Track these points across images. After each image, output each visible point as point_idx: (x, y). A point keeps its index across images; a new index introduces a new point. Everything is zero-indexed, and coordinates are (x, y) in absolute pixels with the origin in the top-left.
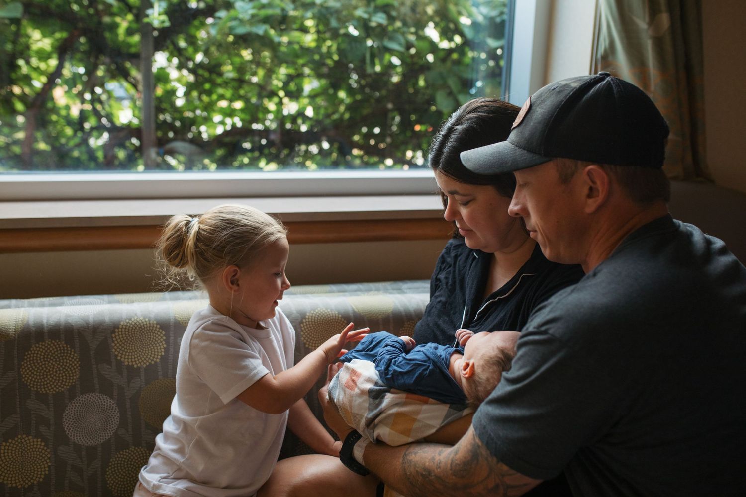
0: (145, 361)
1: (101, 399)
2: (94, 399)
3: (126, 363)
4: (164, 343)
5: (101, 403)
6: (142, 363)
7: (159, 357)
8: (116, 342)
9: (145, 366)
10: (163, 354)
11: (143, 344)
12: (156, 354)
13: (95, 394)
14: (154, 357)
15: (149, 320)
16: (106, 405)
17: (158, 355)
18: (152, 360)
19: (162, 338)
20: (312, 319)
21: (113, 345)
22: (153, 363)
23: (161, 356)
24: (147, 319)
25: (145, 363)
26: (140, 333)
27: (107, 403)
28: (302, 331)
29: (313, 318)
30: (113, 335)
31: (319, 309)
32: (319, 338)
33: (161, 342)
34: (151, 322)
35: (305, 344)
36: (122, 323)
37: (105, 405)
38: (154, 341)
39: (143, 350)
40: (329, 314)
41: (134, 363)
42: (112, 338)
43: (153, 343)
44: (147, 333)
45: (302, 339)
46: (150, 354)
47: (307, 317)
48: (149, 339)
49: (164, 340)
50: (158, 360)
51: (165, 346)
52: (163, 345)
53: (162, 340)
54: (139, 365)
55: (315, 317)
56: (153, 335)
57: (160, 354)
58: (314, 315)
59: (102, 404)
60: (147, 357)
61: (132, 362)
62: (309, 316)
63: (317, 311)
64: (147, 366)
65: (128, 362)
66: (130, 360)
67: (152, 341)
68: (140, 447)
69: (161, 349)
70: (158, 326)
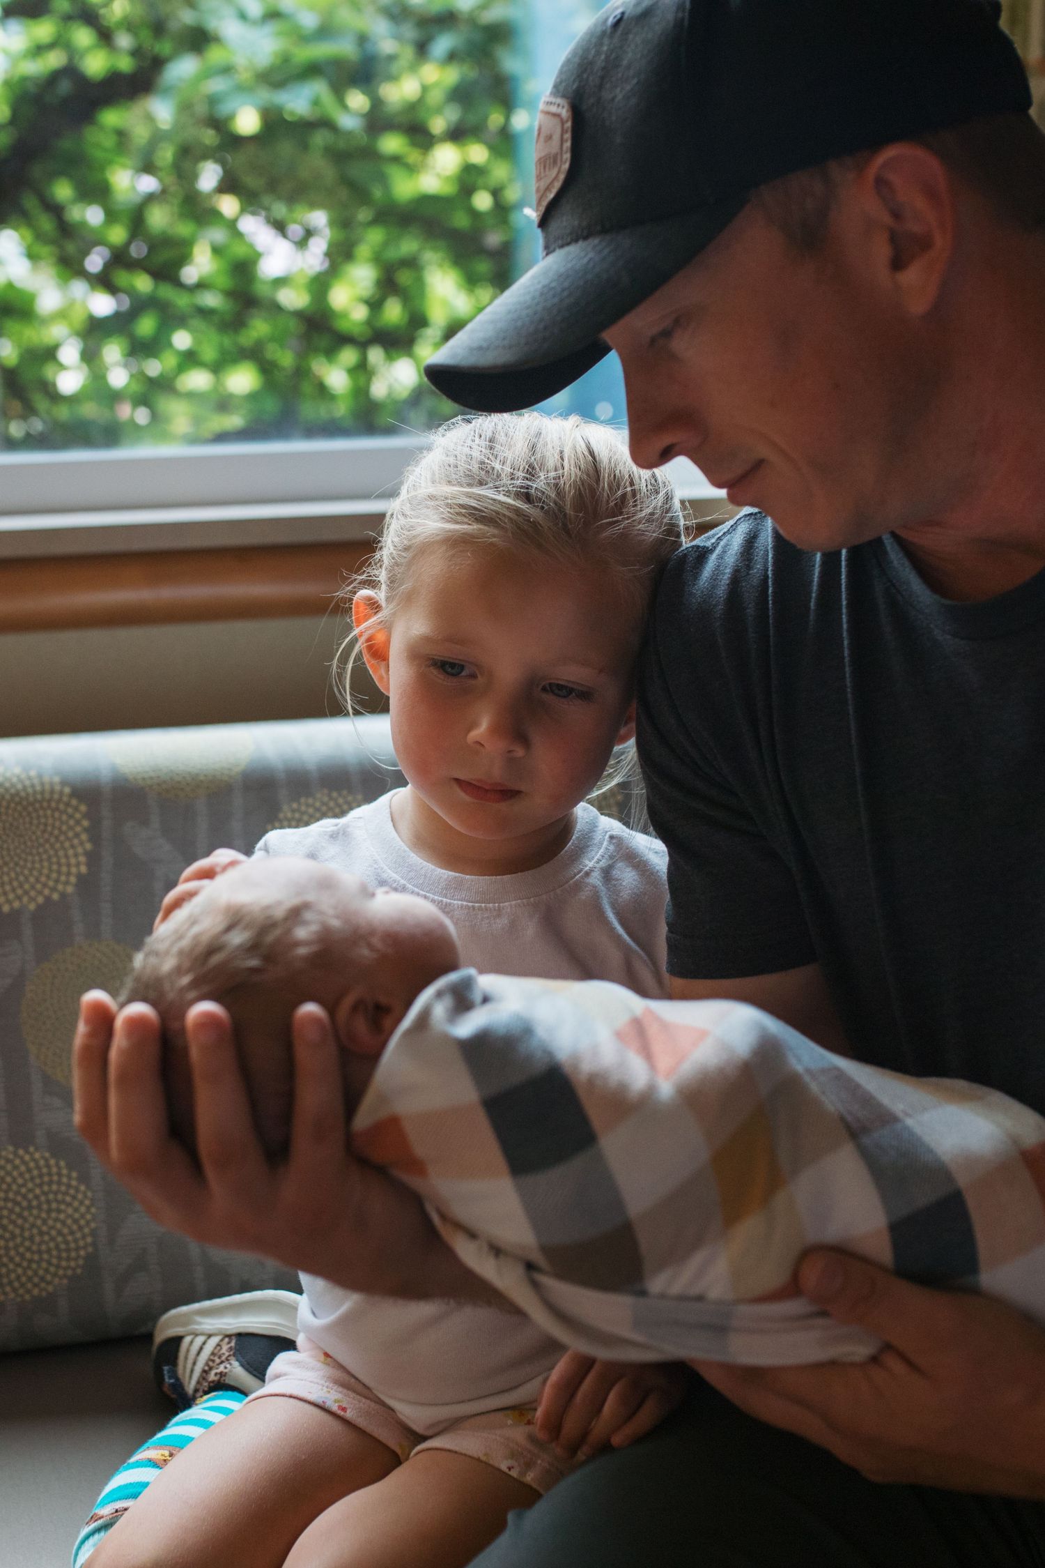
0: (33, 893)
4: (84, 837)
6: (25, 899)
7: (73, 879)
9: (32, 907)
10: (83, 869)
11: (25, 843)
12: (64, 869)
14: (57, 881)
15: (40, 776)
17: (69, 874)
18: (54, 889)
19: (78, 822)
22: (55, 896)
23: (79, 876)
24: (33, 774)
25: (32, 899)
26: (15, 810)
33: (77, 835)
34: (46, 779)
38: (56, 832)
39: (26, 860)
41: (2, 900)
43: (52, 840)
44: (36, 810)
46: (45, 871)
48: (42, 827)
49: (85, 829)
50: (70, 889)
51: (88, 846)
52: (82, 843)
53: (78, 829)
54: (16, 904)
56: (53, 816)
57: (74, 870)
60: (37, 880)
64: (39, 907)
67: (51, 834)
68: (32, 1149)
69: (76, 855)
70: (67, 790)
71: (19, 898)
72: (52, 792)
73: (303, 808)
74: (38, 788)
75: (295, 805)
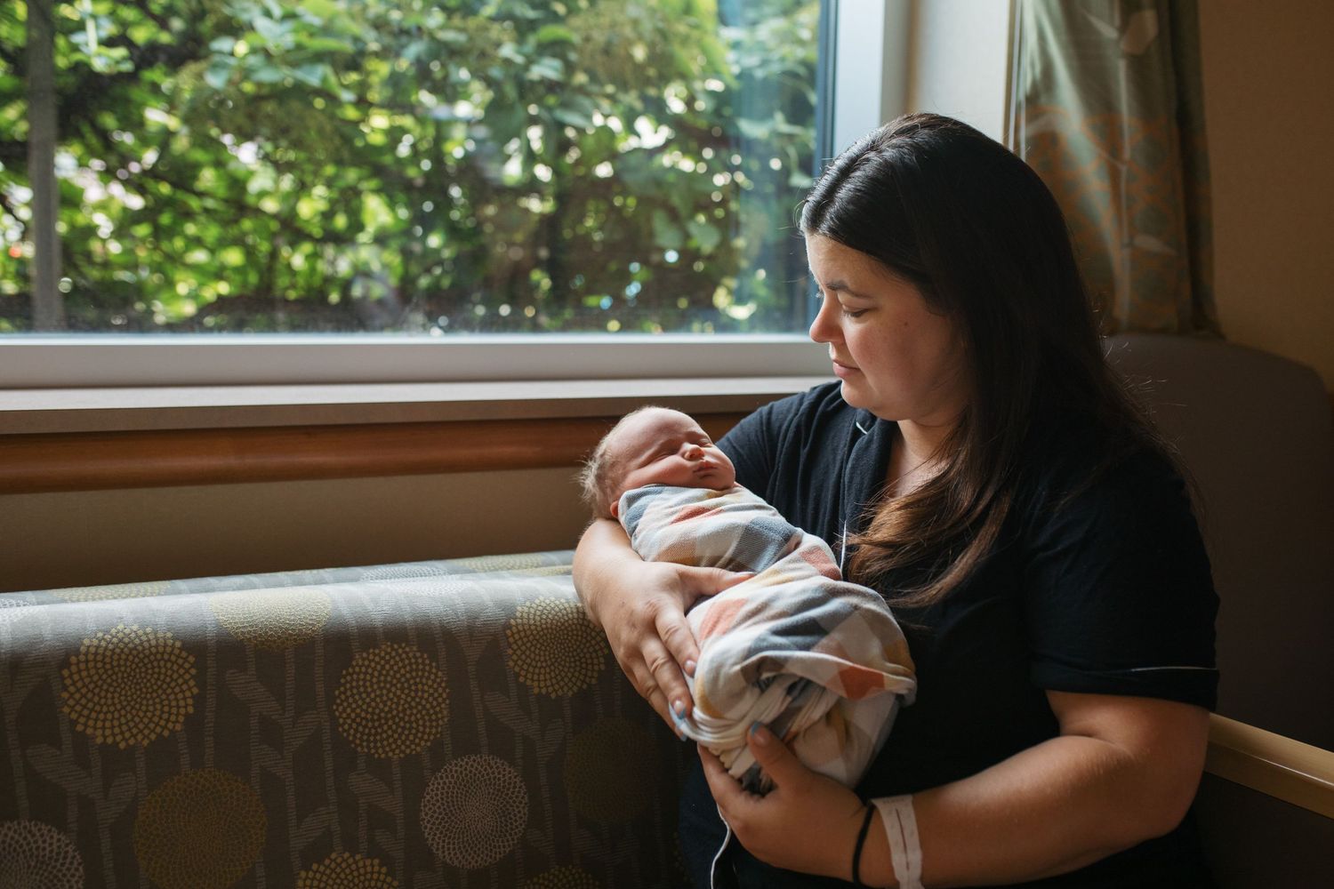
0: (146, 732)
1: (33, 836)
2: (16, 837)
3: (99, 740)
4: (192, 683)
5: (34, 846)
6: (140, 737)
7: (181, 719)
8: (72, 689)
9: (146, 742)
10: (191, 710)
11: (141, 689)
12: (174, 710)
13: (19, 824)
14: (168, 721)
15: (155, 632)
16: (48, 849)
17: (178, 715)
18: (164, 728)
19: (187, 671)
20: (529, 619)
21: (65, 695)
22: (166, 733)
23: (187, 715)
24: (149, 630)
25: (145, 737)
26: (133, 662)
27: (51, 844)
28: (510, 645)
29: (531, 617)
30: (65, 673)
31: (542, 598)
32: (546, 661)
33: (186, 682)
34: (160, 635)
35: (517, 675)
36: (86, 642)
37: (44, 849)
38: (168, 680)
39: (141, 704)
40: (565, 609)
41: (119, 738)
42: (63, 678)
43: (165, 686)
44: (151, 662)
45: (511, 664)
46: (158, 713)
47: (518, 614)
48: (156, 676)
49: (193, 677)
50: (178, 727)
51: (195, 691)
52: (190, 689)
53: (187, 676)
54: (132, 742)
55: (535, 615)
56: (165, 666)
57: (182, 711)
58: (532, 611)
59: (38, 848)
60: (151, 720)
61: (114, 735)
62: (522, 613)
63: (537, 601)
64: (152, 743)
65: (105, 737)
66: (108, 732)
67: (164, 681)
69: (185, 698)
70: (178, 644)
71: (134, 736)
72: (165, 645)
73: (371, 657)
74: (153, 642)
75: (365, 655)
